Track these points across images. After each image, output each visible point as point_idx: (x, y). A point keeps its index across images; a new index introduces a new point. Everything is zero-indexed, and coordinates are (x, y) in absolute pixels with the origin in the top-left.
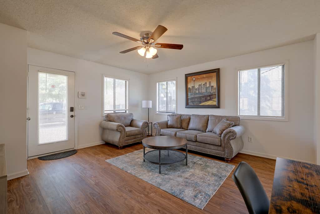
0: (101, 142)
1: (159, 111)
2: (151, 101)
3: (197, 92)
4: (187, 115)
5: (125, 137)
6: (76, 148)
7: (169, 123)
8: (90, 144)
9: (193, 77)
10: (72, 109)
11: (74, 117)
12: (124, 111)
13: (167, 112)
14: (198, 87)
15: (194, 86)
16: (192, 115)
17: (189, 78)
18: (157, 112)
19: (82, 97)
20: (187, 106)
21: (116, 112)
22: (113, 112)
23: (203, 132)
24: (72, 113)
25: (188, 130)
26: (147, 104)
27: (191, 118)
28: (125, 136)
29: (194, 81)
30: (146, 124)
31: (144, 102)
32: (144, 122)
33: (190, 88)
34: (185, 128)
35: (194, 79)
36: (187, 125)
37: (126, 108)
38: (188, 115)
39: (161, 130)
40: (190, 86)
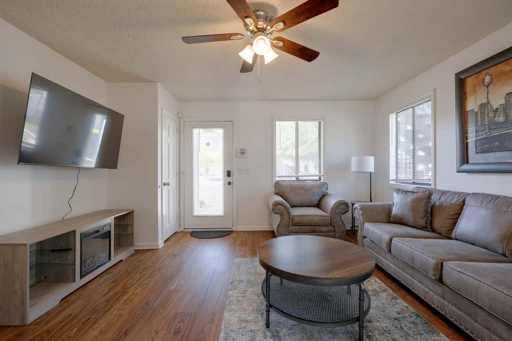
0: (268, 226)
1: (397, 180)
2: (373, 158)
3: (501, 119)
4: (456, 193)
5: (289, 226)
6: (234, 229)
7: (395, 211)
8: (255, 226)
9: (485, 72)
10: (229, 174)
11: (231, 185)
12: (317, 178)
13: (414, 183)
14: (503, 102)
15: (488, 103)
16: (474, 194)
17: (470, 82)
18: (391, 182)
19: (242, 156)
20: (465, 167)
21: (300, 178)
22: (294, 179)
23: (502, 258)
24: (229, 179)
25: (452, 239)
26: (361, 163)
27: (466, 203)
28: (291, 224)
29: (488, 86)
30: (344, 206)
31: (354, 160)
32: (340, 201)
33: (472, 110)
34: (443, 230)
35: (487, 79)
36: (448, 222)
37: (320, 173)
38: (460, 194)
39: (365, 224)
40: (472, 105)
